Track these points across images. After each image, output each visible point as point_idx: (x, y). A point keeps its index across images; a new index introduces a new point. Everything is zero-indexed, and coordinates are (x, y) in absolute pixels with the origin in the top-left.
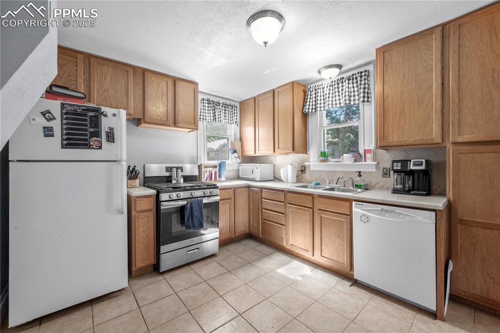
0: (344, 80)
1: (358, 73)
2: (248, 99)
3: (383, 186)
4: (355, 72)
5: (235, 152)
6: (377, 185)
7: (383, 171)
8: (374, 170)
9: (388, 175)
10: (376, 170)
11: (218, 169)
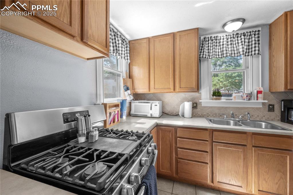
0: (239, 35)
1: (253, 31)
2: (137, 40)
3: (268, 118)
4: (251, 30)
5: (127, 89)
6: (264, 117)
7: (269, 107)
8: (261, 106)
9: (273, 110)
10: (263, 106)
11: (120, 108)
